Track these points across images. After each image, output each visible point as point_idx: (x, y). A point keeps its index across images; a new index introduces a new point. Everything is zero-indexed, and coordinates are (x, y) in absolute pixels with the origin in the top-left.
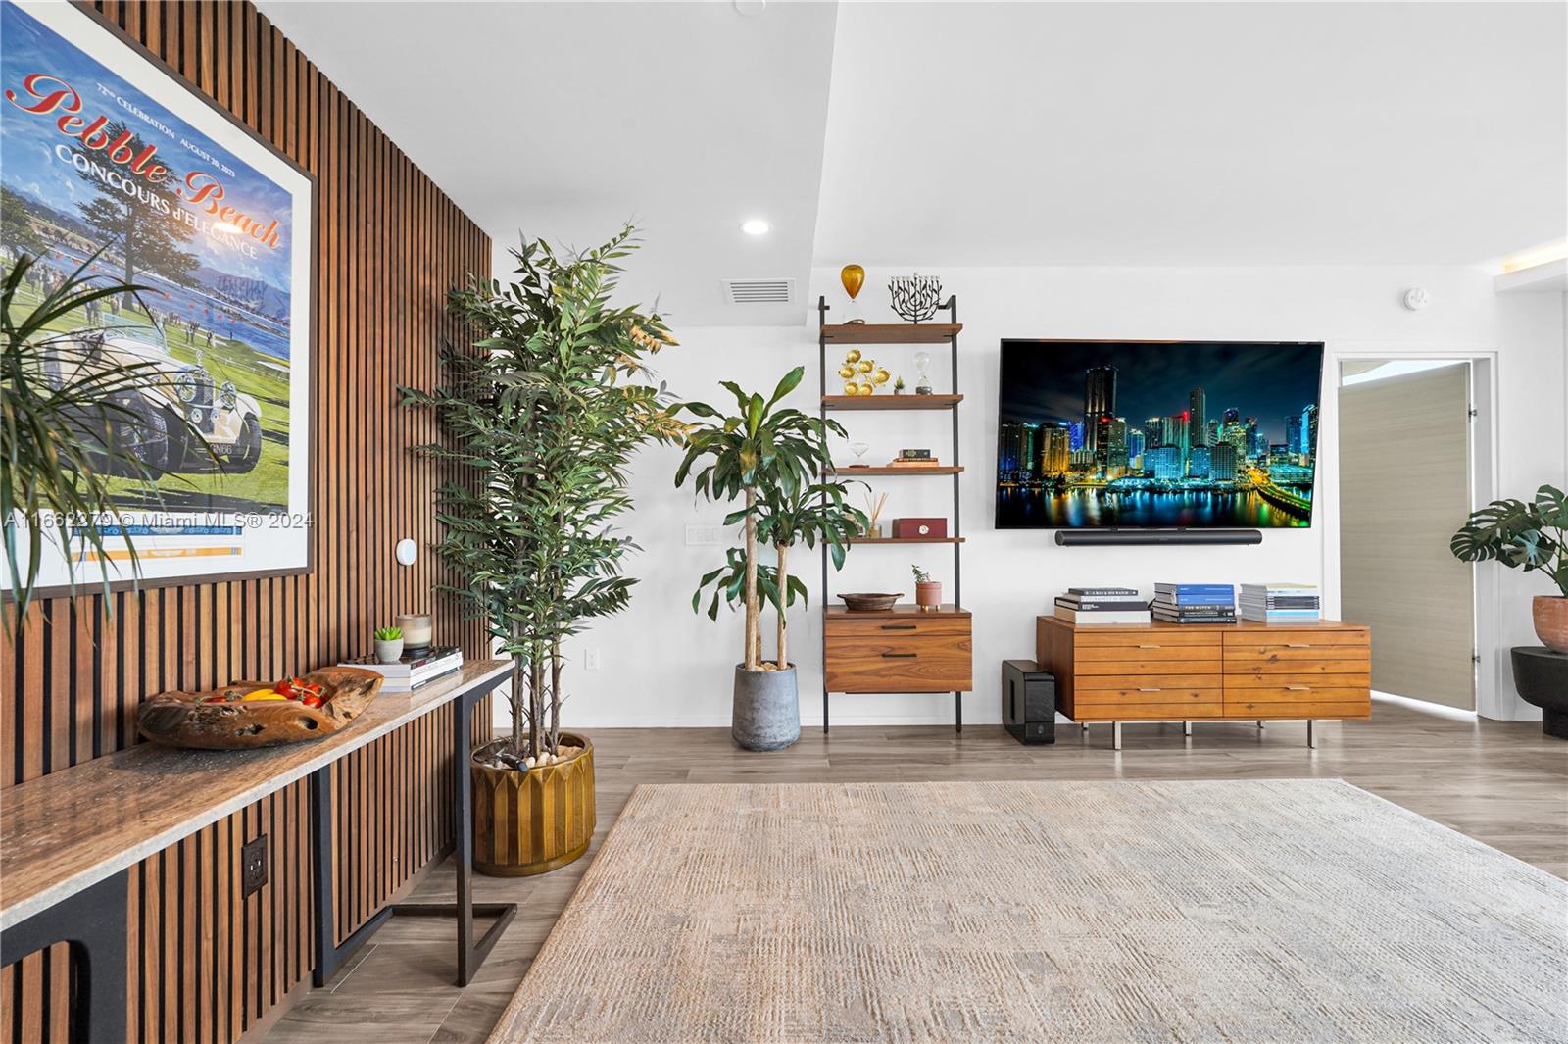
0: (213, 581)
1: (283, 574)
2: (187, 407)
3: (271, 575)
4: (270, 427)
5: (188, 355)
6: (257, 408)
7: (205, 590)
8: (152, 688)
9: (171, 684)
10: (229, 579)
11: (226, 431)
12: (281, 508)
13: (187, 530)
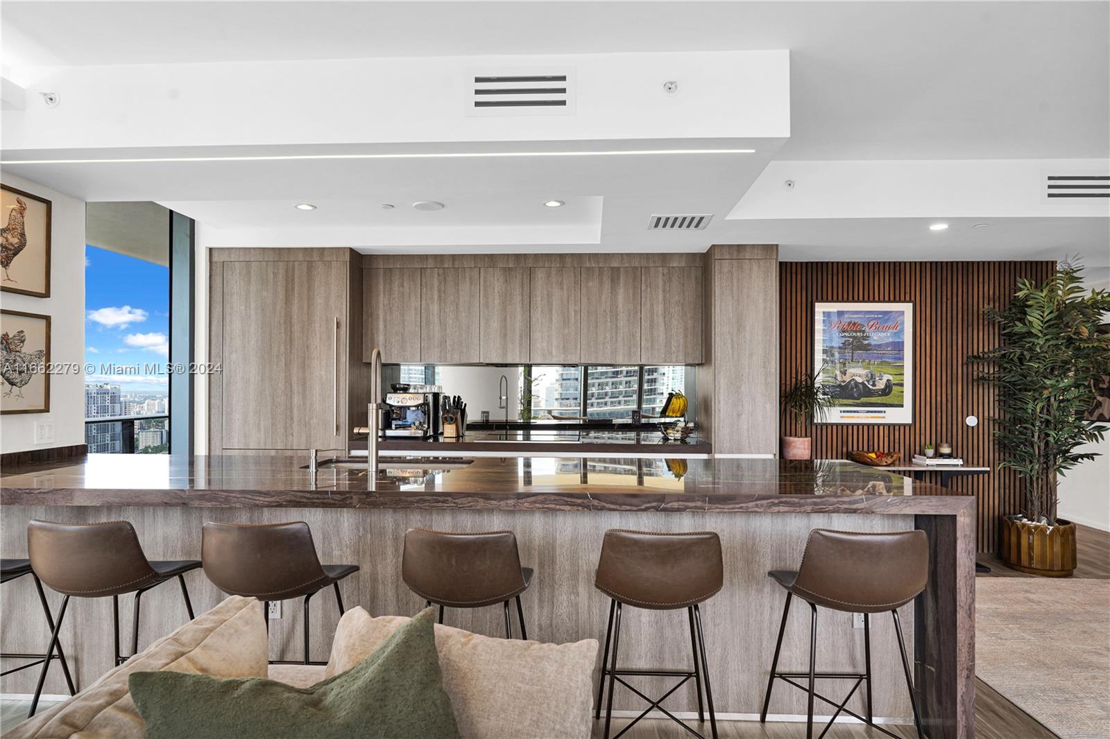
0: (879, 425)
1: (905, 425)
2: (868, 381)
3: (900, 425)
4: (896, 382)
5: (869, 368)
6: (891, 378)
7: (876, 428)
8: (850, 449)
9: (855, 448)
10: (884, 425)
11: (881, 385)
12: (902, 406)
13: (868, 412)
